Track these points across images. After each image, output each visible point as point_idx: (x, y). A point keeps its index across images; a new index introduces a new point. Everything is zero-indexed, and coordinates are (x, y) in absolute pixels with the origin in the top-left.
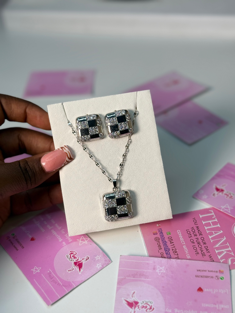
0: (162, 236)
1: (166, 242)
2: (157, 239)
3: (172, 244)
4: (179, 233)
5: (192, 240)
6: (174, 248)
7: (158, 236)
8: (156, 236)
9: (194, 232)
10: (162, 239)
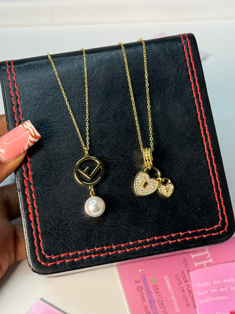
0: (146, 284)
1: (150, 291)
2: (140, 288)
3: (158, 294)
4: (167, 279)
5: (182, 289)
6: (160, 300)
7: (141, 284)
8: (138, 285)
9: (185, 277)
10: (146, 288)
